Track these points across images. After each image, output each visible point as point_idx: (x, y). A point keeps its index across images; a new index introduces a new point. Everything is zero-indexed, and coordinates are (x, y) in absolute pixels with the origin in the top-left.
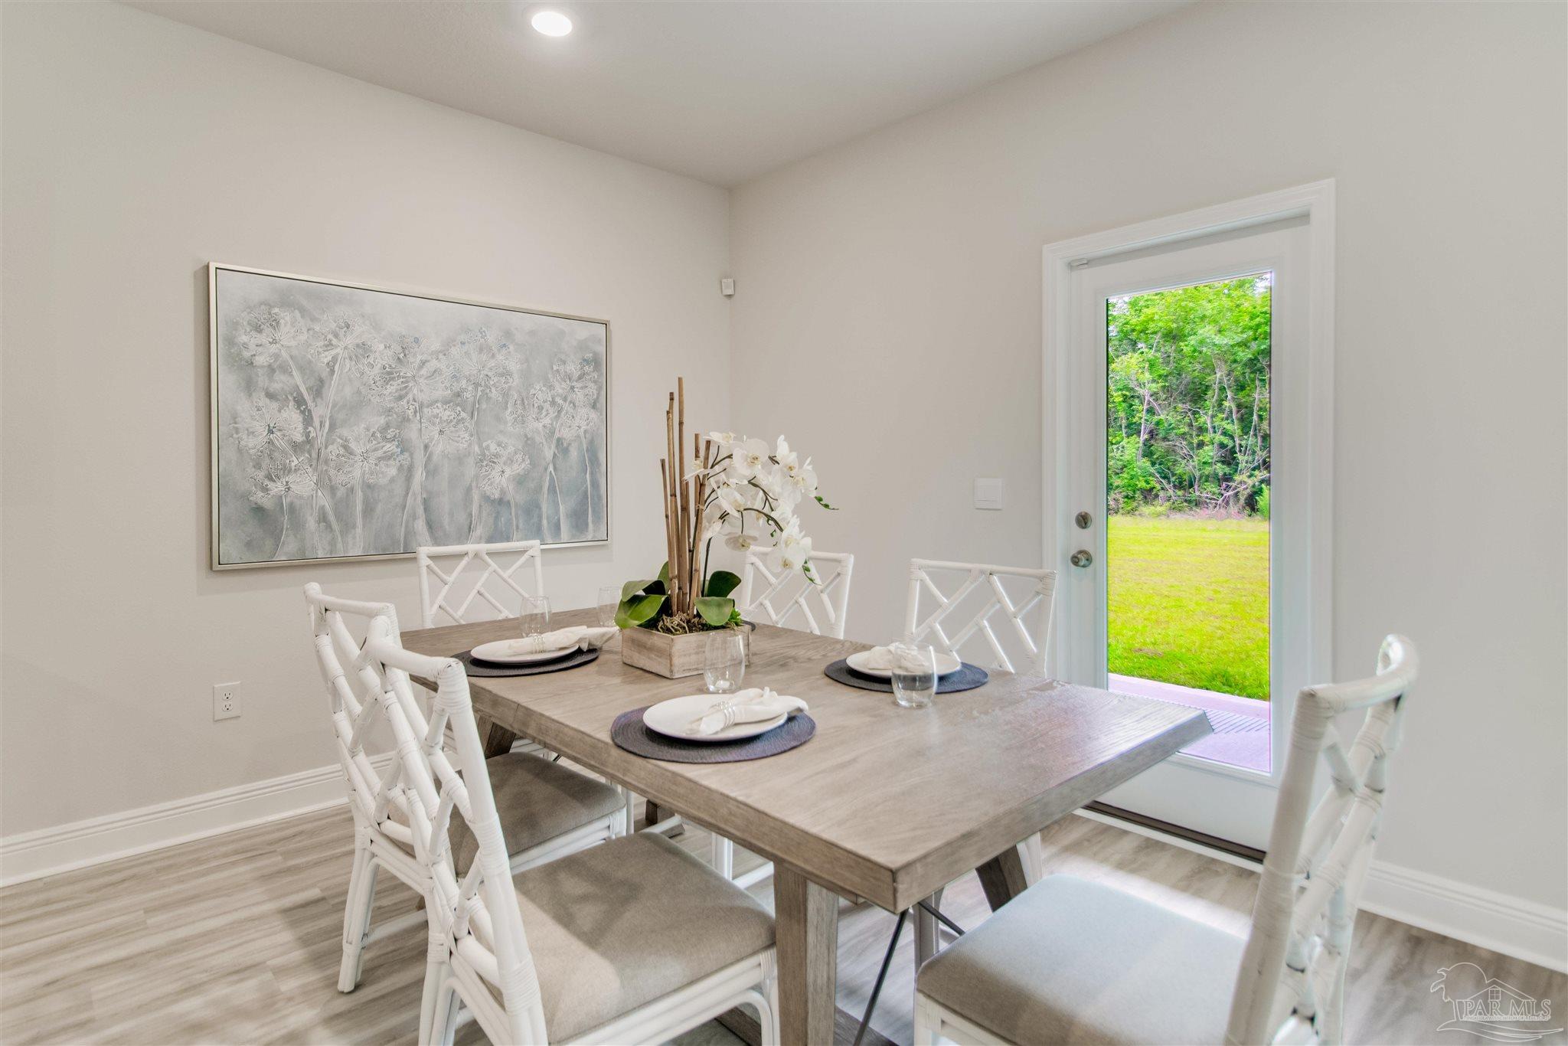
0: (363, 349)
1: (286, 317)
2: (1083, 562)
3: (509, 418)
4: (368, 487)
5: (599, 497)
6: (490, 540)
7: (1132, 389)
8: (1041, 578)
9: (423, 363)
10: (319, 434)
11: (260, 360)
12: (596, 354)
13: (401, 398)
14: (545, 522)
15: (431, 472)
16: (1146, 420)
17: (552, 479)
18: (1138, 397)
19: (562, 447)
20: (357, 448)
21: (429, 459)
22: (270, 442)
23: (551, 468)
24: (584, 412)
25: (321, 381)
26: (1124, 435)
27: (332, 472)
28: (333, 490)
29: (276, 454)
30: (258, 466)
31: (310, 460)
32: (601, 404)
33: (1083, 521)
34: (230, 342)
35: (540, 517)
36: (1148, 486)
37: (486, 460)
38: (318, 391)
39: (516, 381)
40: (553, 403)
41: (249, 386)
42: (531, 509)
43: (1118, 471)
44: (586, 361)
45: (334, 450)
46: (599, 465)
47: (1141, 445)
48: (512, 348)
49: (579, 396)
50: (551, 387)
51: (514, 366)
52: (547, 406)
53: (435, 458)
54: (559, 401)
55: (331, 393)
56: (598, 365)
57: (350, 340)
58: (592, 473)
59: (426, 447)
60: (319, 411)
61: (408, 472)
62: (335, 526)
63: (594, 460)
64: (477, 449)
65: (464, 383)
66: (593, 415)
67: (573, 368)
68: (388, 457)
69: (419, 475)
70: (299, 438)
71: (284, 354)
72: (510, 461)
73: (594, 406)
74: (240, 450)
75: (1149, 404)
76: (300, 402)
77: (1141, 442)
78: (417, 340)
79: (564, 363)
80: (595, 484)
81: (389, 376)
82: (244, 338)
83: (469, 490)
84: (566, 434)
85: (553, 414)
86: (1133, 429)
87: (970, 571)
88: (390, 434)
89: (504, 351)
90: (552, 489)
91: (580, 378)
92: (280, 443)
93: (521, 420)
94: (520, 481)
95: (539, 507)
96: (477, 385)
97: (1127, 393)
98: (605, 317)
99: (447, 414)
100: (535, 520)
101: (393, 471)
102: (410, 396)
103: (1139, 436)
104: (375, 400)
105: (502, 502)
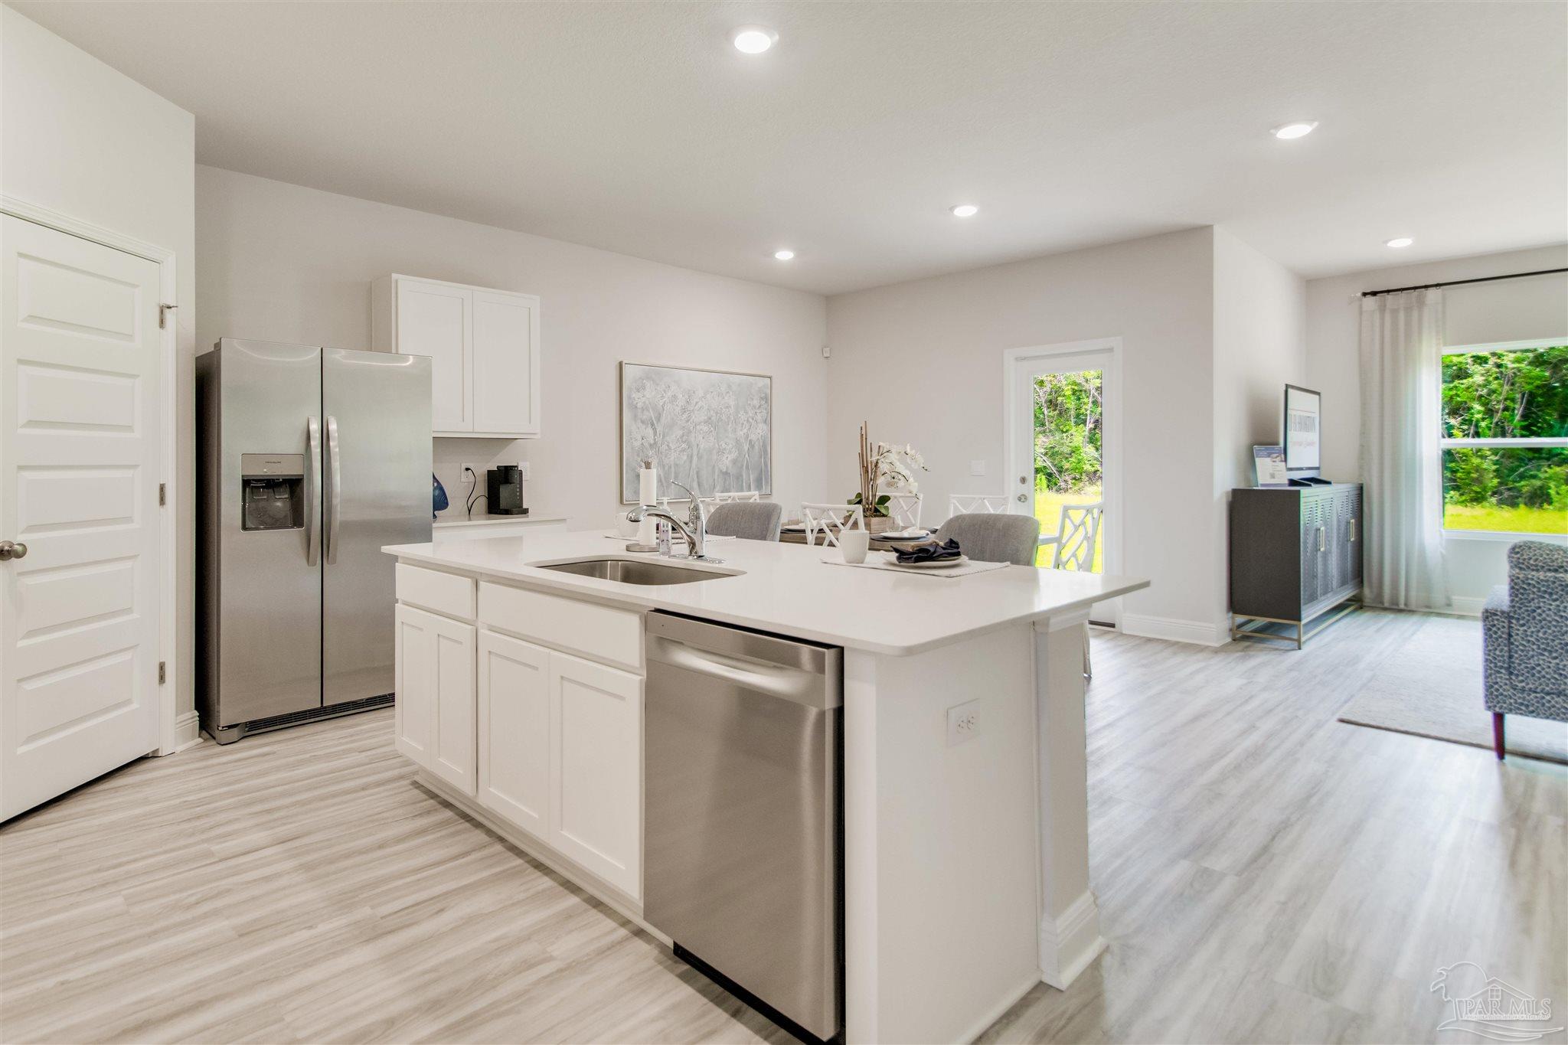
0: (675, 397)
1: (648, 384)
2: (1023, 499)
3: (730, 430)
4: (676, 465)
5: (768, 471)
6: (722, 492)
7: (1080, 384)
8: (1004, 499)
9: (697, 403)
10: (659, 439)
11: (639, 405)
12: (766, 394)
13: (688, 421)
14: (744, 484)
15: (700, 458)
16: (1091, 411)
17: (747, 461)
18: (1085, 391)
19: (751, 445)
20: (673, 447)
21: (699, 451)
22: (642, 444)
23: (747, 456)
24: (762, 426)
25: (660, 414)
26: (1073, 424)
27: (663, 458)
28: (664, 466)
29: (645, 450)
30: (638, 455)
31: (655, 452)
32: (769, 421)
33: (1023, 480)
34: (629, 397)
35: (742, 481)
36: (1093, 469)
37: (721, 452)
38: (659, 420)
39: (732, 411)
40: (748, 421)
41: (635, 417)
42: (739, 477)
43: (1067, 456)
44: (762, 398)
45: (665, 447)
46: (767, 454)
47: (1087, 433)
48: (731, 393)
49: (759, 417)
50: (747, 413)
51: (732, 403)
52: (745, 423)
53: (701, 451)
54: (751, 420)
55: (663, 420)
56: (767, 399)
57: (670, 394)
58: (764, 458)
59: (698, 445)
60: (659, 429)
61: (691, 457)
62: (665, 485)
63: (765, 451)
64: (717, 445)
65: (712, 412)
66: (765, 427)
67: (756, 402)
68: (683, 450)
69: (695, 458)
70: (652, 442)
71: (647, 402)
72: (730, 452)
73: (765, 422)
74: (632, 448)
75: (1094, 397)
76: (652, 425)
77: (1087, 430)
78: (694, 393)
79: (753, 399)
80: (766, 465)
81: (684, 410)
82: (634, 396)
83: (714, 467)
84: (753, 437)
85: (747, 427)
86: (1081, 420)
87: (974, 498)
88: (685, 438)
89: (728, 395)
90: (747, 467)
91: (760, 407)
92: (646, 444)
93: (735, 431)
94: (735, 462)
95: (742, 476)
96: (717, 413)
97: (1076, 388)
98: (769, 375)
99: (705, 428)
100: (740, 483)
101: (685, 458)
102: (691, 420)
103: (1085, 425)
104: (679, 422)
105: (726, 473)
